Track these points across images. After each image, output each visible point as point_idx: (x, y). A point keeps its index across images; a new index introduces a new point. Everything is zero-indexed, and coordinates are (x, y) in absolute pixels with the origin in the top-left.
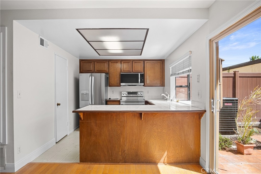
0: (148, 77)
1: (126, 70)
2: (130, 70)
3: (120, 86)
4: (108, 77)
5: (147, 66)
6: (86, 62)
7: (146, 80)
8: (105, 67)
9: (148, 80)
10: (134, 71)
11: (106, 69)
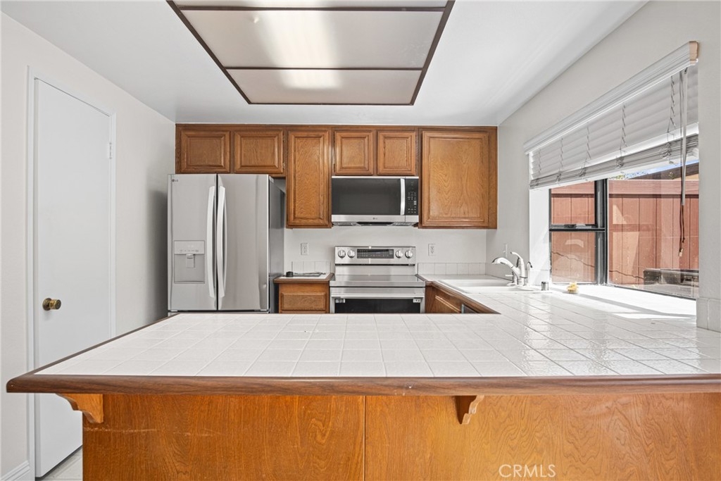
0: (433, 193)
1: (353, 165)
2: (366, 166)
3: (329, 224)
4: (284, 191)
5: (432, 152)
6: (202, 133)
7: (429, 203)
8: (274, 154)
9: (434, 205)
10: (381, 170)
11: (277, 161)
